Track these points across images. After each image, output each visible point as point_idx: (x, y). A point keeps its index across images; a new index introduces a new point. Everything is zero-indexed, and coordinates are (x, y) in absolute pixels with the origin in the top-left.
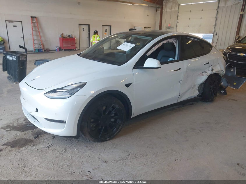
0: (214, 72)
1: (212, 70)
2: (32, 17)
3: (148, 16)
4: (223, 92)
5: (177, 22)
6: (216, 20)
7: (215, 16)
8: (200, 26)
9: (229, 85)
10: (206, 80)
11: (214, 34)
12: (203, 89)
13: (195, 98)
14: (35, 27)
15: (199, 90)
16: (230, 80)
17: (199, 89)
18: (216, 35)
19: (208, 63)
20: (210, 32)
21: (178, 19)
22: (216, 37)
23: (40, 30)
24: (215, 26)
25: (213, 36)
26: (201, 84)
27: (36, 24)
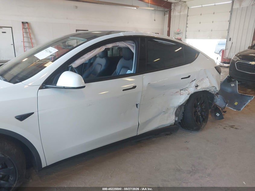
0: (199, 89)
1: (196, 87)
2: (23, 23)
3: (155, 20)
4: (218, 115)
5: (187, 27)
6: (230, 23)
7: (229, 19)
8: (212, 30)
9: (227, 105)
10: (188, 101)
11: (227, 39)
12: (183, 113)
13: (170, 126)
14: (26, 33)
15: (176, 115)
16: (229, 98)
17: (178, 113)
18: (230, 40)
19: (189, 77)
20: (223, 38)
21: (187, 24)
22: (230, 43)
23: (32, 36)
24: (229, 30)
25: (227, 41)
26: (180, 107)
27: (28, 30)
